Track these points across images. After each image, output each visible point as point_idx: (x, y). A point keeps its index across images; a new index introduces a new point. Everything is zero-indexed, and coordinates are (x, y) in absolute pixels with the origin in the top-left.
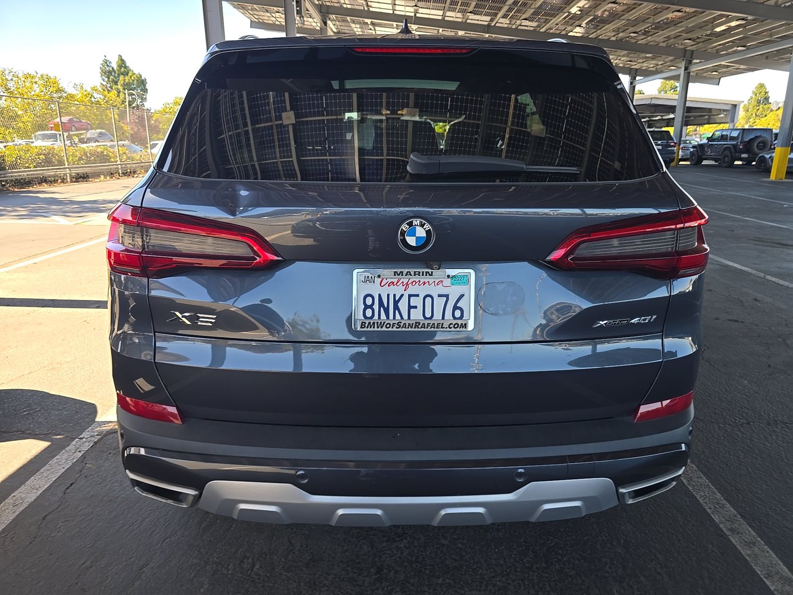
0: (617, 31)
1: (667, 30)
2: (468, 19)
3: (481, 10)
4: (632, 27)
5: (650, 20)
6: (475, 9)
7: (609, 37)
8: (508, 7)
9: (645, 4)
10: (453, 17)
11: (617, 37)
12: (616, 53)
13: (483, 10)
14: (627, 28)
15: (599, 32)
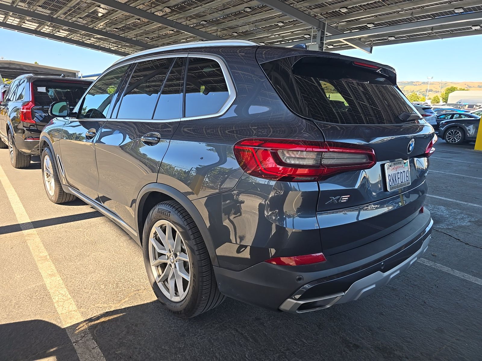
0: (136, 35)
1: (164, 39)
2: (35, 10)
3: (46, 6)
4: (146, 34)
5: (156, 32)
6: (43, 5)
7: (131, 38)
8: (69, 8)
9: (155, 23)
10: (23, 6)
11: (137, 38)
12: (134, 47)
13: (48, 6)
14: (142, 34)
15: (126, 34)
